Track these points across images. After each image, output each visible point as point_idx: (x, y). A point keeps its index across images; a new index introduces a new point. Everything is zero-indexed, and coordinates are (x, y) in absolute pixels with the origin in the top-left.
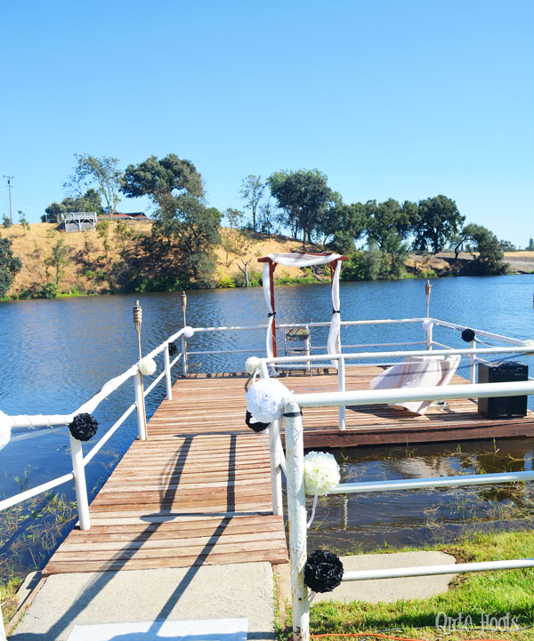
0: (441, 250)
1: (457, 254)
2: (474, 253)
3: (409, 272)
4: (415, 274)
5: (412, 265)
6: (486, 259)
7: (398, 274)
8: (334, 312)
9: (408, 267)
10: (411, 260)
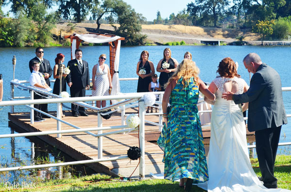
0: (83, 20)
1: (99, 25)
2: (115, 25)
3: (55, 39)
4: (60, 43)
5: (57, 34)
6: (126, 31)
7: (45, 42)
8: (115, 72)
9: (54, 36)
10: (57, 29)
